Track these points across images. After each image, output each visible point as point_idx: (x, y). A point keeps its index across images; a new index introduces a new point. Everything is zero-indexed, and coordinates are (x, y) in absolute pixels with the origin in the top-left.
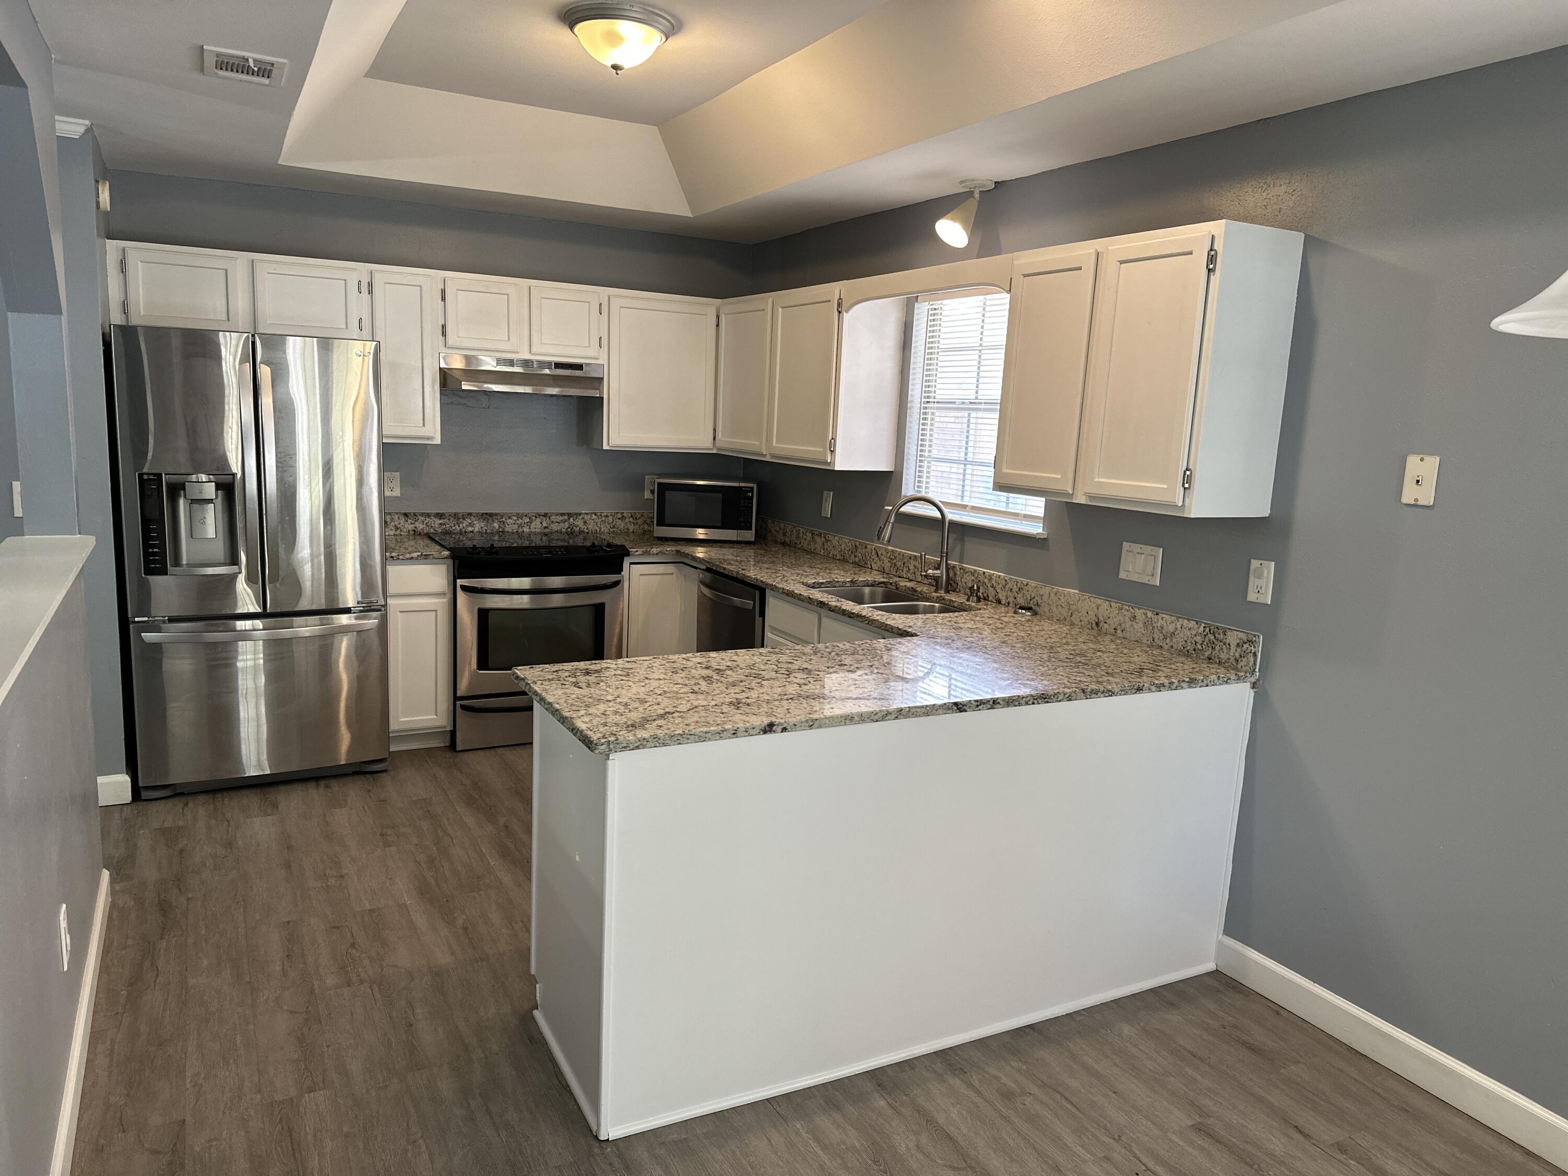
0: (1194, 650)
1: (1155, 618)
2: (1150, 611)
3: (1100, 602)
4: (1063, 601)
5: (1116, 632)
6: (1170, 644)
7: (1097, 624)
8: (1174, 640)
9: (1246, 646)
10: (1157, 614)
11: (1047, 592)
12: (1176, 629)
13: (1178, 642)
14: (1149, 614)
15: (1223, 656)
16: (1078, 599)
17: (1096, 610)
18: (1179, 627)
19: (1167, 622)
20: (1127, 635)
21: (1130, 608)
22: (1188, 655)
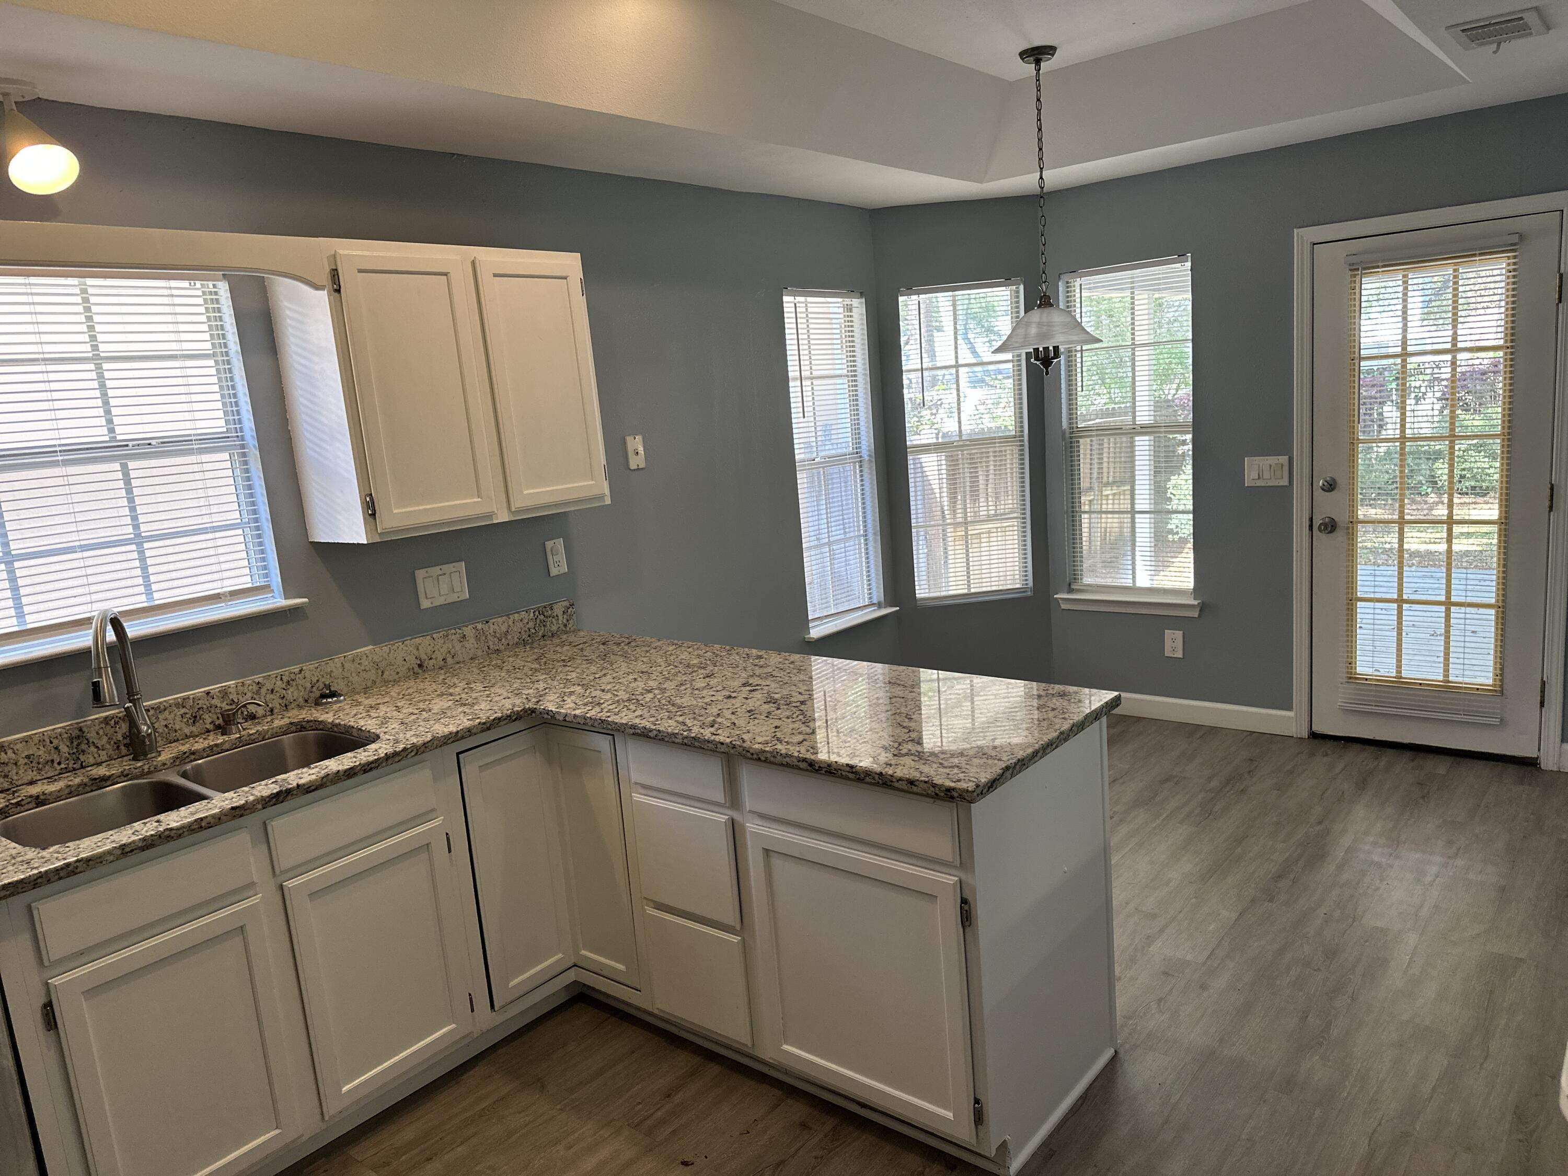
0: (529, 636)
1: (486, 627)
2: (478, 622)
3: (418, 641)
4: (367, 663)
5: (445, 662)
6: (505, 643)
7: (420, 666)
8: (509, 637)
9: (569, 611)
10: (487, 622)
11: (339, 665)
12: (509, 626)
13: (513, 638)
14: (479, 626)
15: (554, 628)
16: (388, 651)
17: (415, 651)
18: (511, 623)
19: (499, 624)
20: (459, 658)
21: (457, 630)
22: (525, 643)
